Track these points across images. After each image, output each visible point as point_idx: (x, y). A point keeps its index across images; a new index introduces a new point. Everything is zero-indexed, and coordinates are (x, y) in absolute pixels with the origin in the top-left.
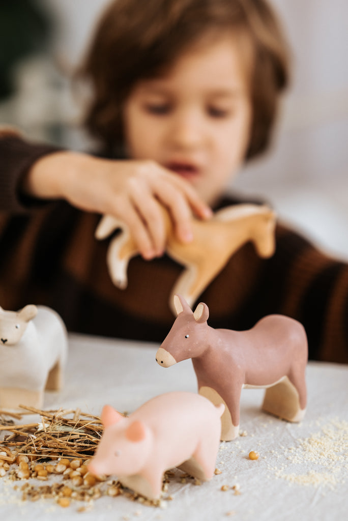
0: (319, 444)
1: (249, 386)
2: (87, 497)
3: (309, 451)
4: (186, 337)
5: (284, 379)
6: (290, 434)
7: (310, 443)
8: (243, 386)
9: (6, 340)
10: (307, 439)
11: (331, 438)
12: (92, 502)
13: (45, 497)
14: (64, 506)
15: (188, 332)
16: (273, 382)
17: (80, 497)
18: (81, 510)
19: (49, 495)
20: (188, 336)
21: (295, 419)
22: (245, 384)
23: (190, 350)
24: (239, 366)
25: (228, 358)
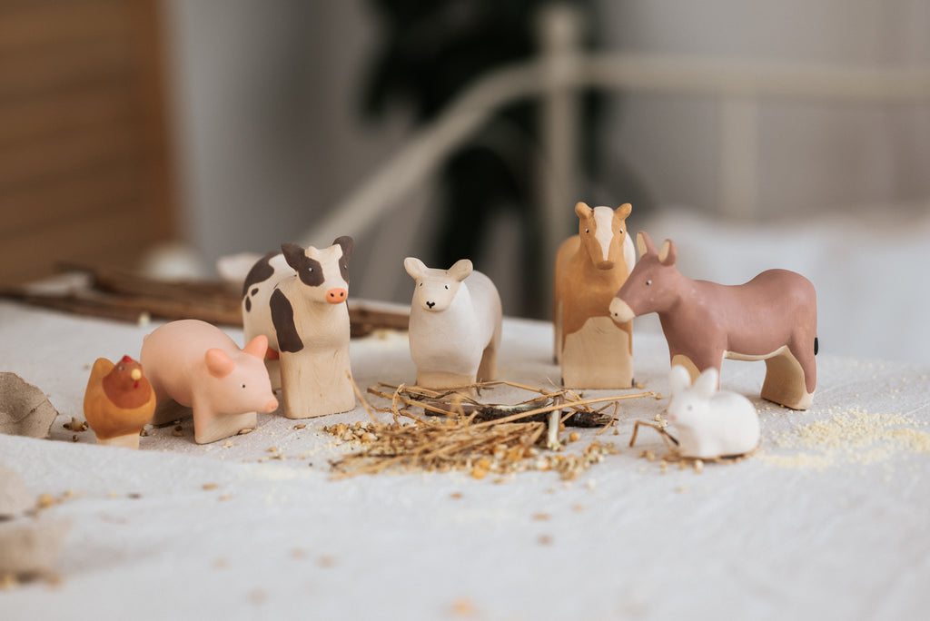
0: (823, 431)
1: (734, 354)
2: (508, 469)
3: (807, 436)
4: (647, 284)
5: (783, 349)
6: (788, 420)
7: (810, 428)
8: (725, 353)
9: (433, 304)
10: (808, 425)
11: (841, 426)
12: (513, 476)
13: (458, 469)
14: (478, 477)
15: (651, 277)
16: (769, 352)
17: (500, 470)
18: (497, 482)
19: (462, 467)
20: (650, 282)
21: (799, 406)
22: (728, 350)
23: (652, 300)
24: (718, 326)
25: (704, 314)
